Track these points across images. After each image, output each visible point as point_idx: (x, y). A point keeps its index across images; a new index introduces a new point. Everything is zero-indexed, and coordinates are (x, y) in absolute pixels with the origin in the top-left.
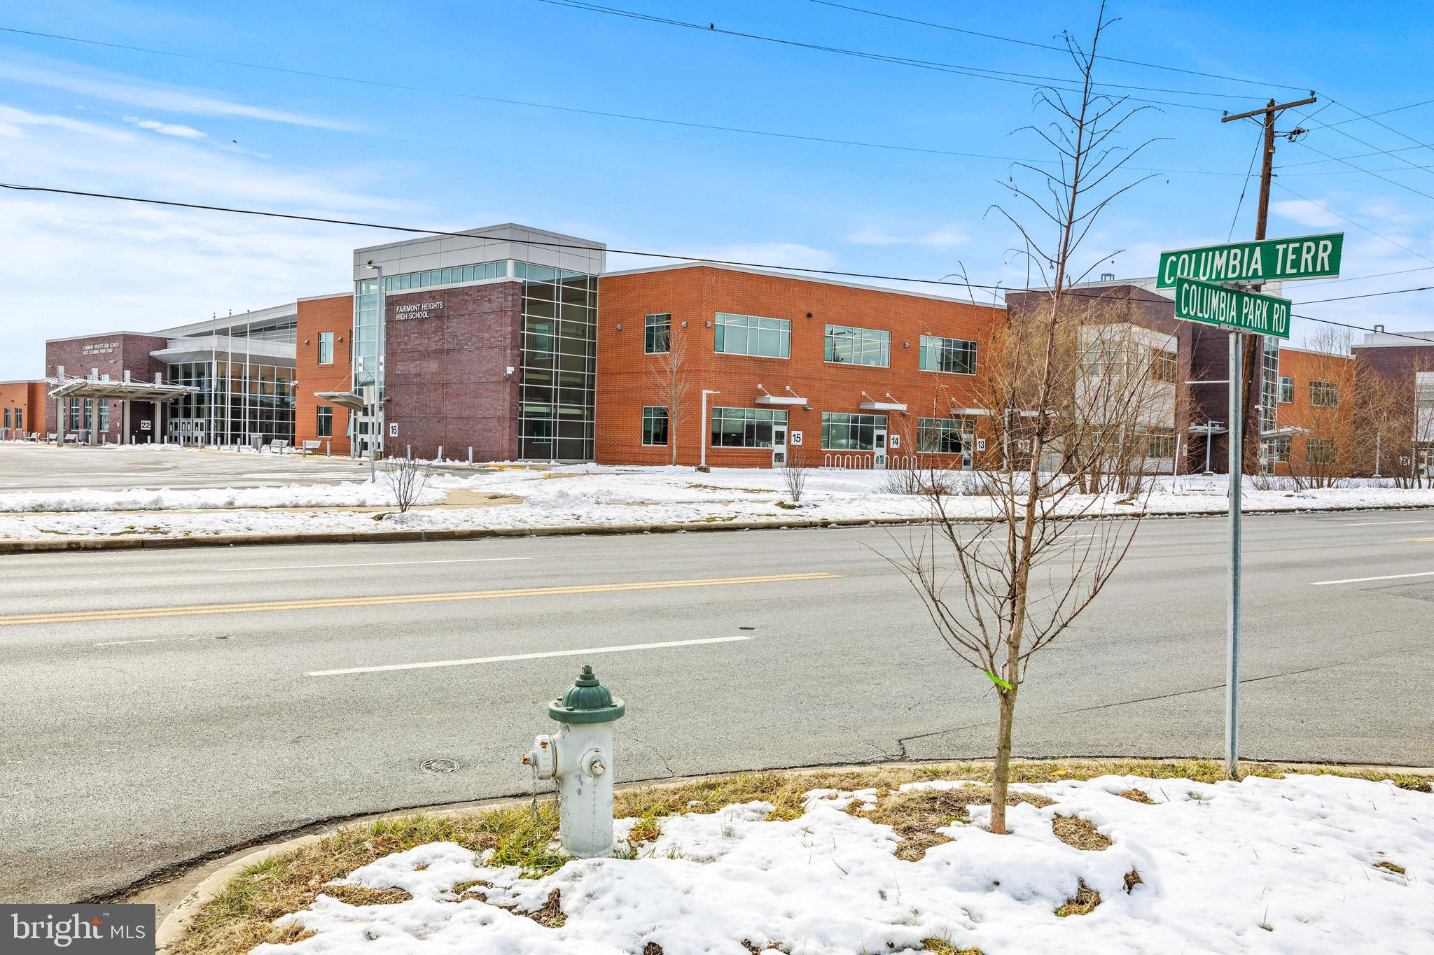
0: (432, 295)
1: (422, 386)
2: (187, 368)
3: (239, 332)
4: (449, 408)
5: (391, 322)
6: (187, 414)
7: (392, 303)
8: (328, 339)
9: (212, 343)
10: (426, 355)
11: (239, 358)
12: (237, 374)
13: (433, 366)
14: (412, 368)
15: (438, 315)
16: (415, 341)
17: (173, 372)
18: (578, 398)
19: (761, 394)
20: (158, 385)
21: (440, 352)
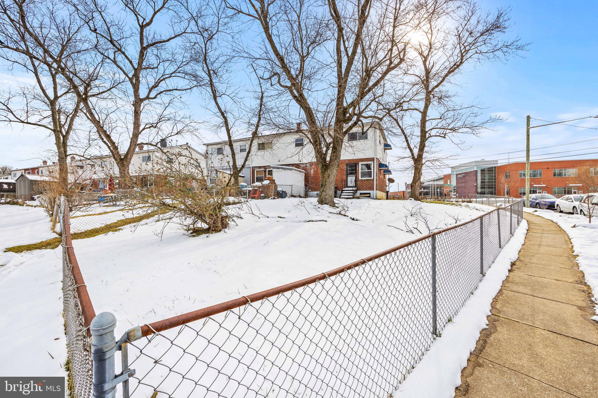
0: (463, 173)
1: (462, 188)
2: (427, 187)
3: (434, 181)
4: (466, 191)
5: (457, 178)
6: (427, 195)
7: (457, 175)
8: (449, 181)
9: (431, 183)
10: (462, 183)
11: (434, 185)
12: (434, 188)
13: (463, 184)
14: (460, 185)
15: (464, 176)
16: (461, 181)
17: (425, 188)
18: (492, 188)
19: (533, 185)
20: (422, 190)
21: (464, 182)
